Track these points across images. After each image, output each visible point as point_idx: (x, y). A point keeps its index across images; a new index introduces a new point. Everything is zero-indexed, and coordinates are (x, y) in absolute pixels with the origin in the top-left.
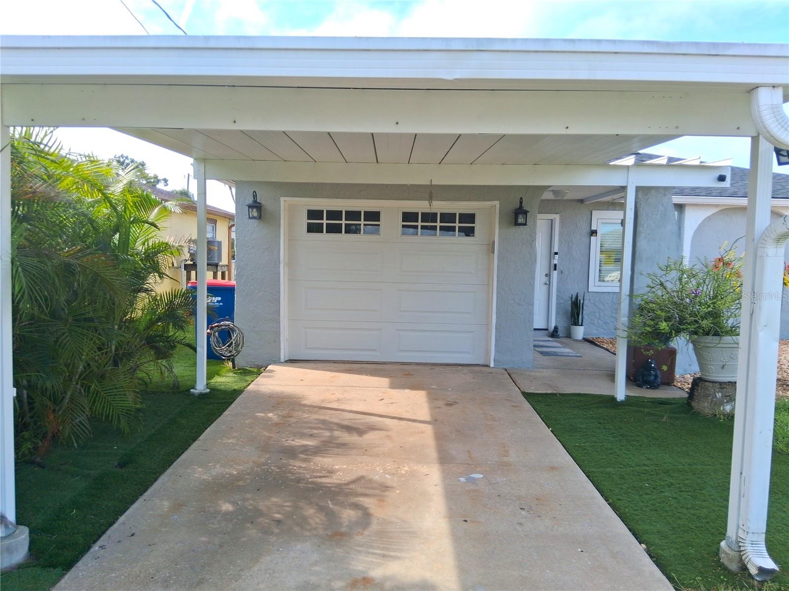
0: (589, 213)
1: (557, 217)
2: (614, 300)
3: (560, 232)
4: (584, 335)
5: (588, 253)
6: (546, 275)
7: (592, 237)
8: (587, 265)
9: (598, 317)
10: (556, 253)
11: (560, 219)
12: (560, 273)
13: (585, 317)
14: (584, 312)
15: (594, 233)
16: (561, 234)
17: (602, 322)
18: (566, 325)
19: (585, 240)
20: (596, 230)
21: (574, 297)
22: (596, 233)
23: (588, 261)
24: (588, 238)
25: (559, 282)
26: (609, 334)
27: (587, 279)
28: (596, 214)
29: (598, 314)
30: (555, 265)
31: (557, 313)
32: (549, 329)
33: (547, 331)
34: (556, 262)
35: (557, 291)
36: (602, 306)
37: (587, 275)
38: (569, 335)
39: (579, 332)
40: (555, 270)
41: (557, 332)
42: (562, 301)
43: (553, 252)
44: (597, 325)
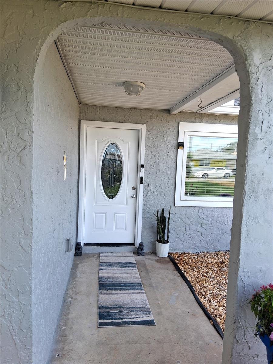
0: (176, 125)
1: (143, 128)
2: (200, 214)
3: (146, 144)
4: (170, 249)
5: (175, 166)
6: (134, 188)
7: (178, 150)
8: (174, 179)
9: (184, 231)
10: (142, 166)
11: (147, 130)
12: (147, 186)
13: (171, 231)
14: (170, 227)
15: (180, 145)
16: (147, 146)
17: (187, 236)
18: (152, 240)
19: (172, 152)
20: (183, 143)
21: (160, 211)
22: (183, 146)
23: (174, 175)
24: (175, 150)
25: (145, 196)
26: (195, 249)
27: (173, 194)
28: (184, 127)
29: (183, 229)
30: (142, 178)
31: (143, 227)
32: (135, 245)
33: (133, 247)
34: (142, 175)
35: (144, 205)
36: (187, 221)
37: (173, 189)
38: (154, 252)
39: (164, 250)
40: (141, 183)
41: (142, 249)
42: (148, 216)
43: (139, 164)
44: (183, 240)
